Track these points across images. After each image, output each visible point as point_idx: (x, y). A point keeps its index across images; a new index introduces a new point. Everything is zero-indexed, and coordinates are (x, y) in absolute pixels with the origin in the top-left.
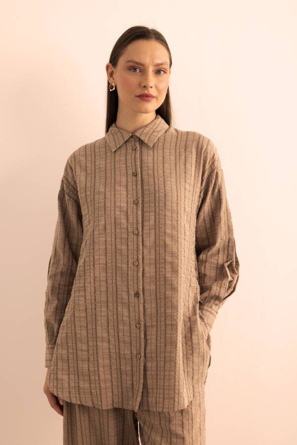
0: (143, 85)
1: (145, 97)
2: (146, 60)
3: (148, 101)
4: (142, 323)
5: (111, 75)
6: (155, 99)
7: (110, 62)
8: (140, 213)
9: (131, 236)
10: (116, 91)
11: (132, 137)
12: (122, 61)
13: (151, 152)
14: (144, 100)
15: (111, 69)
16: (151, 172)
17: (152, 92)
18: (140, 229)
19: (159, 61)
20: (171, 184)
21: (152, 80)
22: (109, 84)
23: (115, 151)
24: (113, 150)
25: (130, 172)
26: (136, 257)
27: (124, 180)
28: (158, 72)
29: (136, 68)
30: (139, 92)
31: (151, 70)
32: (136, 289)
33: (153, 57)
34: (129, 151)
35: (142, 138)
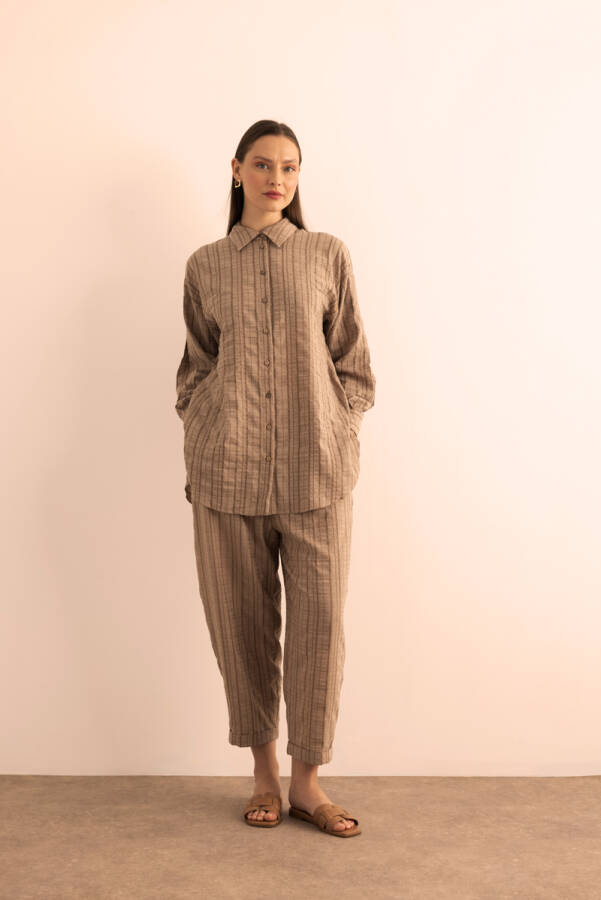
0: (270, 182)
1: (272, 195)
2: (275, 156)
3: (276, 199)
4: (274, 424)
5: (237, 171)
6: (282, 198)
7: (236, 156)
8: (269, 311)
9: (261, 335)
10: (241, 188)
11: (259, 236)
12: (249, 157)
13: (280, 251)
14: (272, 198)
15: (237, 164)
16: (280, 270)
17: (280, 190)
18: (270, 328)
19: (287, 158)
20: (301, 283)
21: (280, 177)
22: (234, 180)
23: (241, 251)
24: (239, 249)
25: (258, 270)
26: (266, 357)
27: (251, 278)
28: (287, 169)
29: (264, 164)
30: (266, 189)
31: (279, 166)
32: (268, 389)
33: (281, 154)
34: (257, 249)
35: (270, 236)
